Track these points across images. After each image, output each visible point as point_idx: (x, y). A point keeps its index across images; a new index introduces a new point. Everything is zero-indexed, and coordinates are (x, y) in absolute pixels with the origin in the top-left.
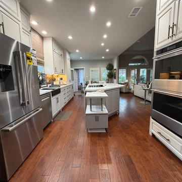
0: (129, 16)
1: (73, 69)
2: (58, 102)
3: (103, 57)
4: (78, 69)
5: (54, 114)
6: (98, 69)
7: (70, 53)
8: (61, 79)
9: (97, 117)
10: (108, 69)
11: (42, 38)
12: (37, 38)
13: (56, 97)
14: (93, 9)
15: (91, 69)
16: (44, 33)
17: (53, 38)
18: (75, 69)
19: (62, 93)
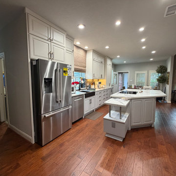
0: (165, 16)
1: (117, 73)
2: (90, 103)
3: (151, 59)
4: (122, 73)
5: (85, 113)
6: (145, 72)
7: (111, 59)
8: (100, 83)
9: (114, 123)
10: (158, 72)
11: (86, 51)
12: (81, 52)
13: (89, 98)
14: (118, 23)
15: (136, 72)
16: (86, 48)
17: (93, 50)
18: (119, 73)
19: (96, 96)
